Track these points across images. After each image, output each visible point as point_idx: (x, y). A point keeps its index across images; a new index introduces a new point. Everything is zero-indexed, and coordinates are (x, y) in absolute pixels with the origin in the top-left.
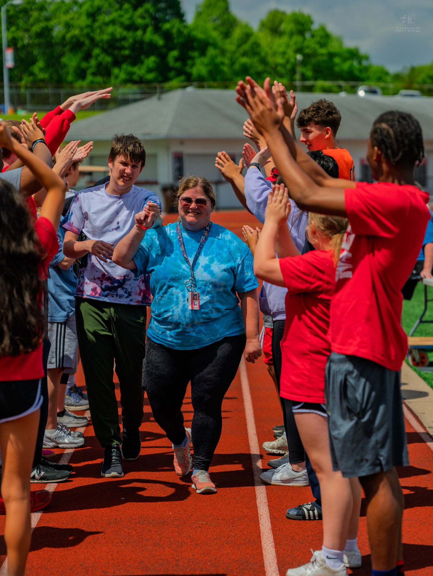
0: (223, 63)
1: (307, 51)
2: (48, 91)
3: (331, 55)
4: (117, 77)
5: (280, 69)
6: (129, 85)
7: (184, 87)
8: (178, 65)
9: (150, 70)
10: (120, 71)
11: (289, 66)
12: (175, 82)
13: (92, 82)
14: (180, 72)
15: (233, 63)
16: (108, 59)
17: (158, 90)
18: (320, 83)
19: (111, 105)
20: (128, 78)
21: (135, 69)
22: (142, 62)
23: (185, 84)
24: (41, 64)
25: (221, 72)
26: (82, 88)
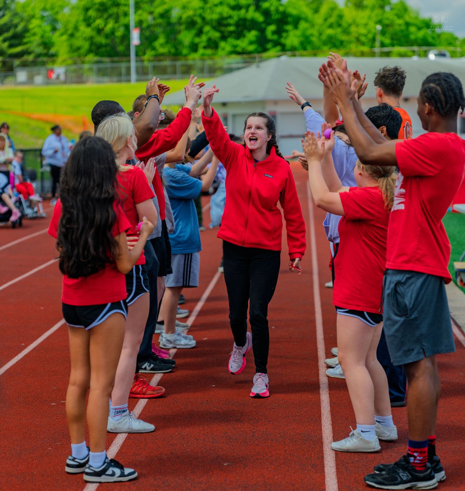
0: (312, 35)
1: (386, 22)
2: (167, 63)
3: (408, 25)
4: (223, 49)
5: (362, 38)
6: (233, 56)
7: (279, 56)
11: (370, 36)
12: (271, 52)
13: (203, 55)
14: (277, 43)
15: (320, 34)
17: (257, 60)
18: (398, 49)
19: (218, 73)
20: (232, 49)
21: (239, 42)
22: (244, 36)
23: (280, 53)
24: (162, 40)
25: (310, 42)
26: (194, 59)
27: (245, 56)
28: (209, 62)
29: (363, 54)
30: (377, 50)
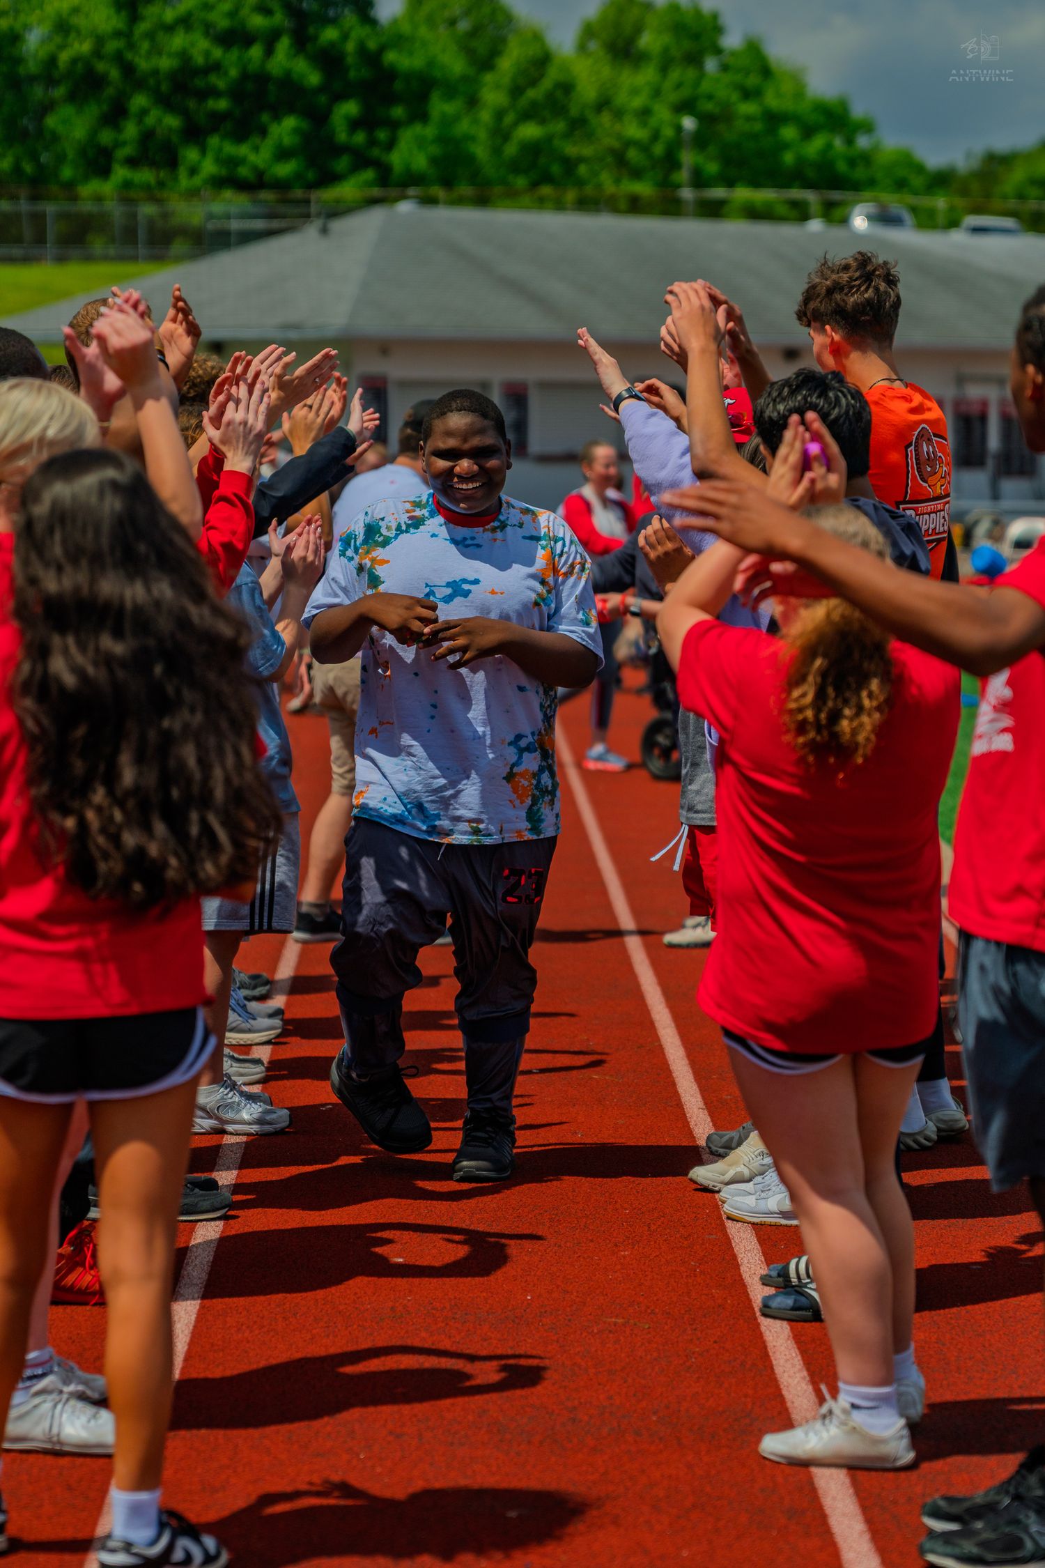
0: (473, 138)
1: (708, 107)
2: (15, 206)
3: (774, 119)
4: (193, 171)
5: (633, 155)
6: (228, 194)
8: (360, 138)
9: (283, 154)
10: (203, 152)
11: (659, 149)
12: (348, 190)
13: (127, 185)
14: (361, 161)
16: (172, 122)
17: (314, 208)
18: (743, 194)
19: (178, 247)
20: (224, 172)
21: (243, 150)
22: (263, 132)
23: (376, 192)
25: (468, 160)
26: (99, 199)
27: (267, 196)
28: (147, 210)
29: (635, 206)
30: (687, 194)
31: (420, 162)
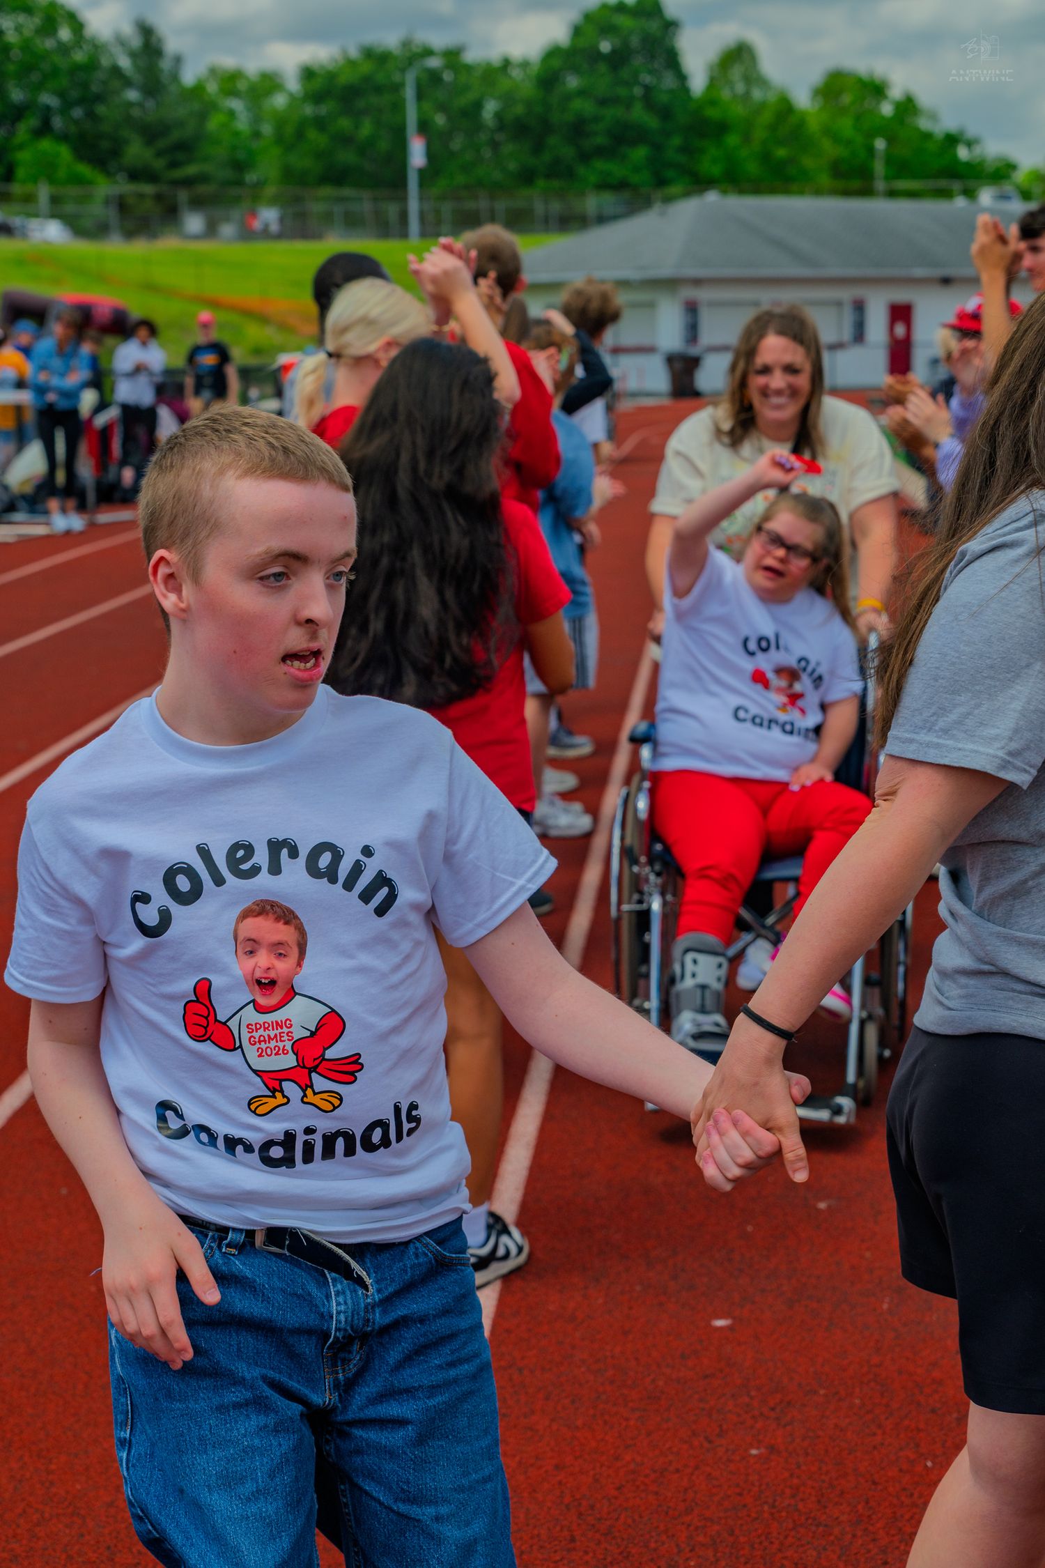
2: (478, 203)
4: (584, 179)
6: (605, 192)
8: (682, 159)
9: (638, 169)
10: (590, 170)
11: (857, 162)
14: (685, 171)
16: (571, 152)
20: (601, 180)
27: (627, 193)
28: (559, 206)
29: (847, 193)
30: (880, 185)
31: (716, 170)
